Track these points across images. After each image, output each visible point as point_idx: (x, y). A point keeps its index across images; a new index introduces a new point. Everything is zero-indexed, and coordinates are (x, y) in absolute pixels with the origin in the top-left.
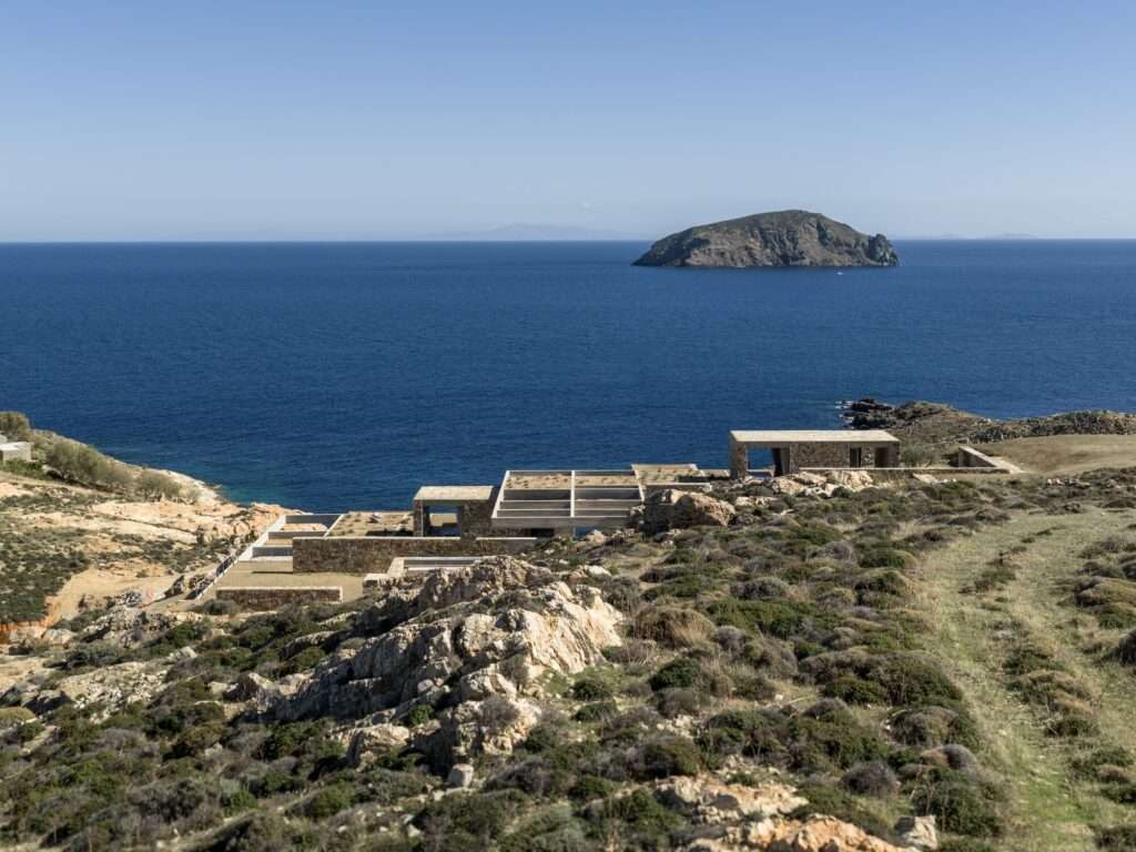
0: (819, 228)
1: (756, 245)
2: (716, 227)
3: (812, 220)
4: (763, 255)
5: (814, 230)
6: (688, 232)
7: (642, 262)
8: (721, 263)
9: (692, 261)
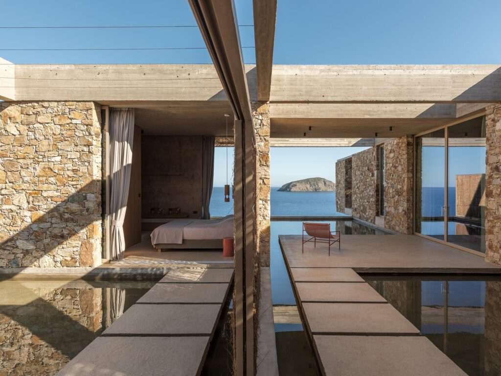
0: (324, 182)
1: (308, 186)
2: (298, 182)
3: (323, 180)
4: (310, 189)
5: (323, 182)
6: (291, 183)
7: (279, 190)
8: (299, 190)
9: (292, 190)
